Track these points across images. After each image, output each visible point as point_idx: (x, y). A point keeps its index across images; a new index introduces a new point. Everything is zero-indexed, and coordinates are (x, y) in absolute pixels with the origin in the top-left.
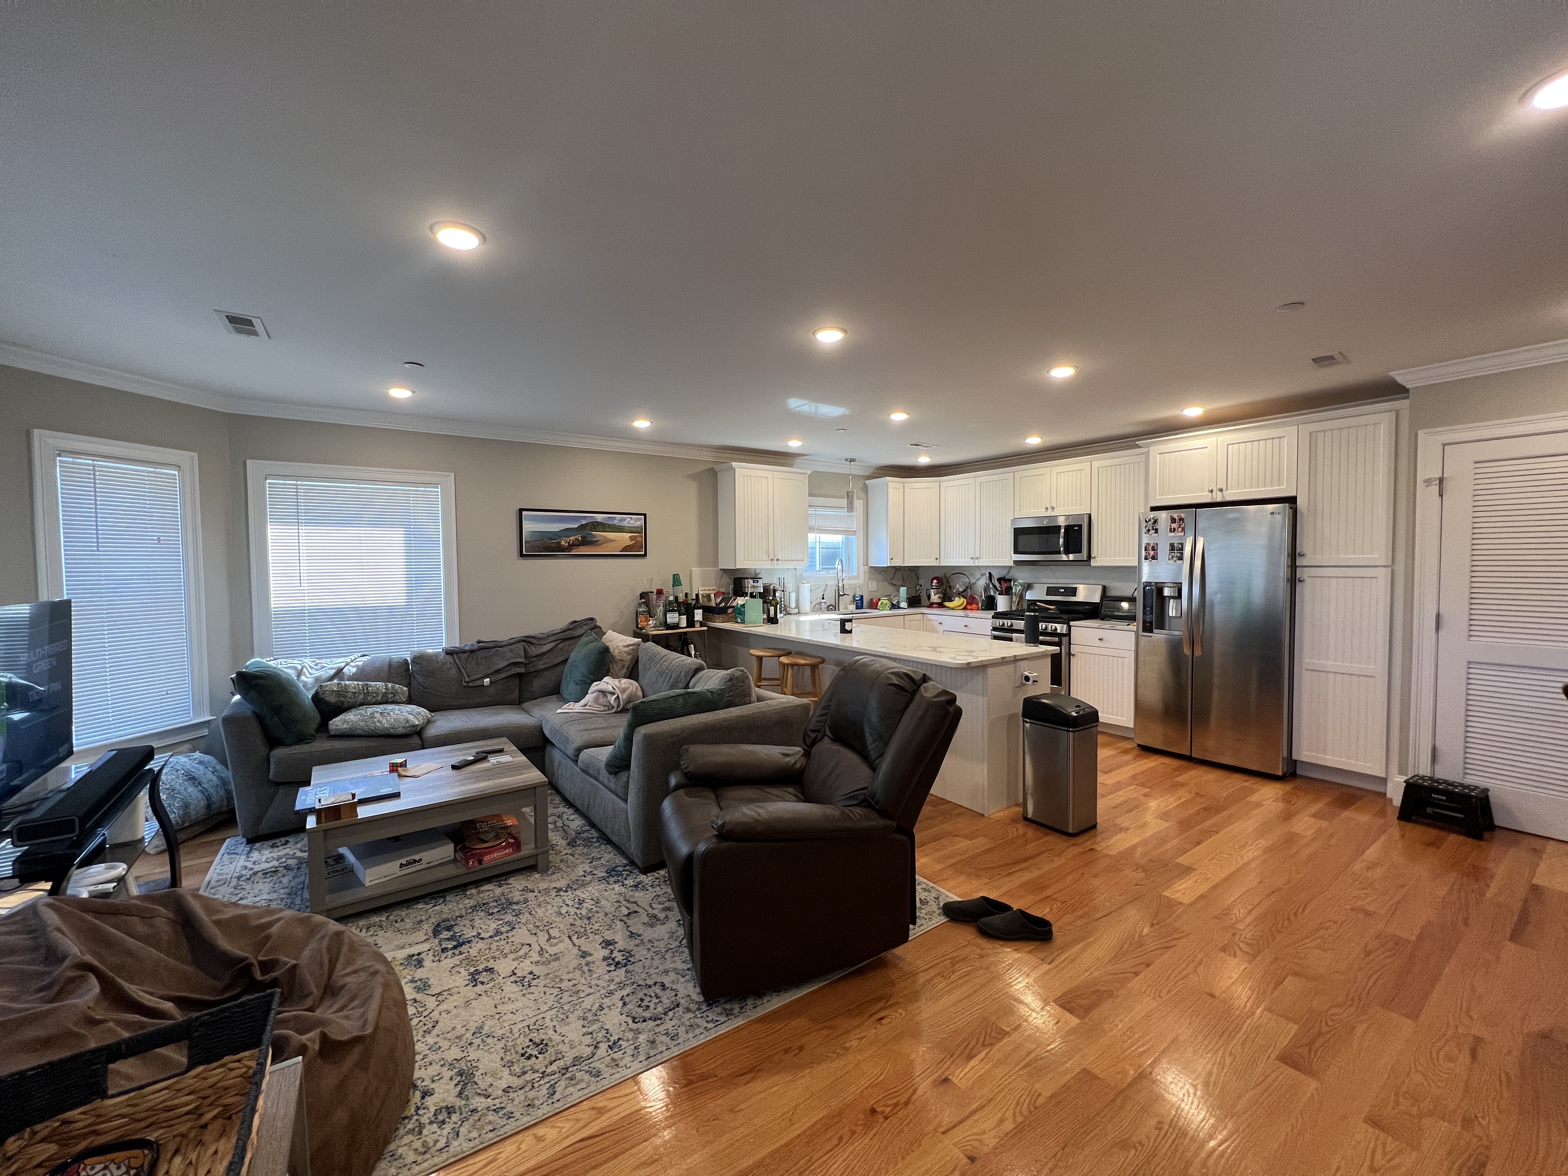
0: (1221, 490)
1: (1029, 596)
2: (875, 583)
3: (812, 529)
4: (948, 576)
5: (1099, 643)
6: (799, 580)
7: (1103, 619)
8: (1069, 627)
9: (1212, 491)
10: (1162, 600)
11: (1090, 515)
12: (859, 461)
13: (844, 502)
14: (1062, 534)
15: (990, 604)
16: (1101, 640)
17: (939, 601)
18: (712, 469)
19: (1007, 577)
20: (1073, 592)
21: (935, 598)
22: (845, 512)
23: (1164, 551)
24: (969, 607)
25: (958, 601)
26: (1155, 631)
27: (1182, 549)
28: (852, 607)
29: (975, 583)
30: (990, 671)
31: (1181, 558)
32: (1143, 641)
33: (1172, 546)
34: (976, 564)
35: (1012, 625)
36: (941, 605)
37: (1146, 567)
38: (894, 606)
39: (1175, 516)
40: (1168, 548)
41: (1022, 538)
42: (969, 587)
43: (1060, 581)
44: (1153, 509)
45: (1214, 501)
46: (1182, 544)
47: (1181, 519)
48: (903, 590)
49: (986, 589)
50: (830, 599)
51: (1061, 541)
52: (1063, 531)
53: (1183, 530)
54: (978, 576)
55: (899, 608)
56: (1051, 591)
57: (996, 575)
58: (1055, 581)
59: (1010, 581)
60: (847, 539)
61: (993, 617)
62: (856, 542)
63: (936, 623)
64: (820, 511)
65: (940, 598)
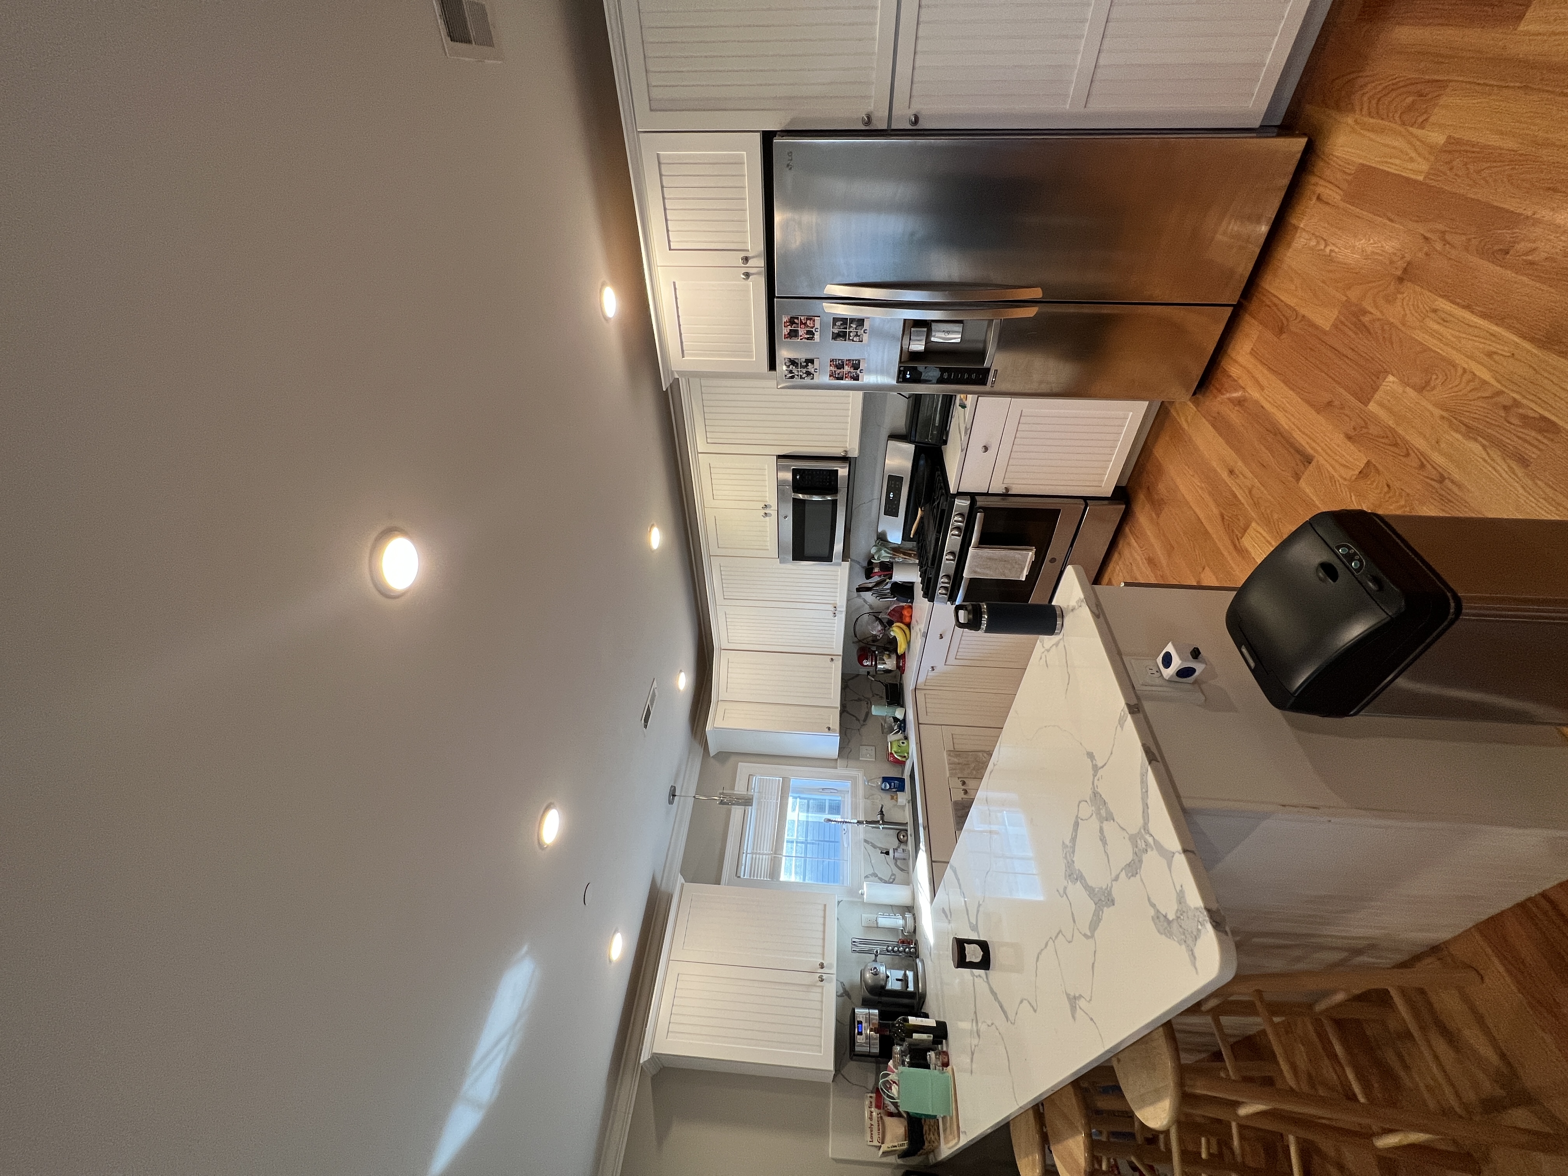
0: (746, 259)
1: (895, 537)
2: (864, 750)
3: (774, 872)
4: (856, 640)
5: (992, 451)
6: (857, 900)
7: (945, 442)
8: (960, 494)
9: (747, 275)
10: (932, 353)
11: (779, 457)
12: (677, 775)
14: (806, 497)
15: (904, 591)
16: (986, 449)
17: (894, 657)
18: (652, 1079)
19: (865, 564)
20: (894, 482)
21: (889, 664)
22: (752, 811)
23: (845, 350)
24: (907, 620)
25: (896, 632)
26: (986, 364)
27: (844, 321)
28: (903, 798)
29: (871, 607)
31: (860, 322)
32: (1000, 386)
33: (836, 336)
34: (844, 609)
35: (947, 576)
36: (901, 658)
37: (868, 379)
38: (902, 725)
39: (786, 331)
40: (840, 343)
41: (808, 551)
42: (876, 615)
43: (876, 495)
44: (772, 366)
45: (763, 270)
46: (835, 320)
47: (792, 321)
48: (876, 711)
49: (882, 596)
50: (886, 838)
51: (816, 498)
52: (801, 496)
53: (809, 318)
54: (860, 601)
55: (904, 720)
56: (891, 510)
57: (862, 581)
58: (876, 503)
59: (870, 563)
60: (795, 791)
61: (931, 599)
62: (800, 777)
63: (931, 674)
64: (748, 846)
65: (889, 657)
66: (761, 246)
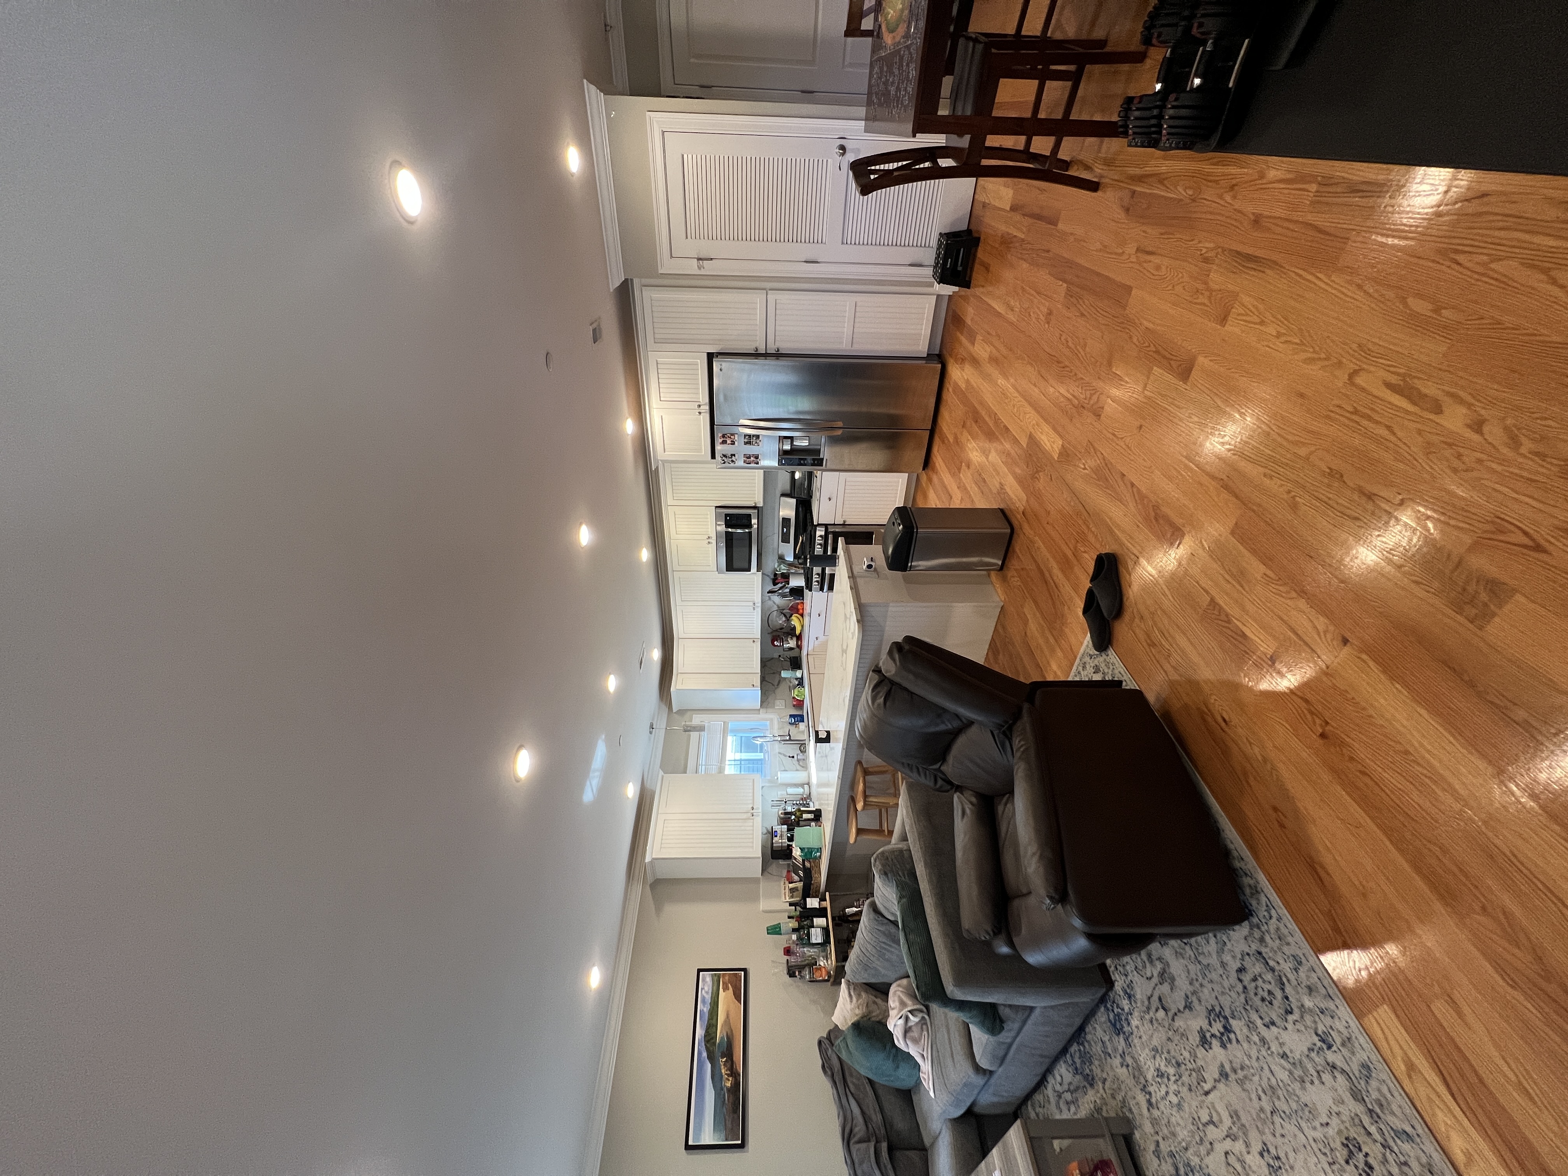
0: (699, 406)
1: (790, 558)
2: (778, 702)
3: (721, 770)
4: (770, 631)
5: (833, 501)
6: (774, 784)
7: (811, 497)
8: (819, 525)
9: (700, 413)
10: (794, 451)
11: (716, 507)
12: (653, 719)
13: (694, 735)
14: (733, 530)
15: (797, 592)
16: (830, 499)
17: (795, 639)
18: (651, 885)
19: (772, 577)
20: (786, 521)
21: (792, 643)
22: (704, 734)
23: (752, 450)
24: (801, 611)
25: (795, 621)
26: (821, 456)
27: (750, 436)
28: (802, 726)
29: (778, 607)
30: (863, 600)
31: (758, 437)
32: (829, 467)
33: (746, 443)
34: (760, 605)
35: (818, 574)
36: (799, 638)
37: (765, 462)
38: (801, 682)
39: (720, 441)
40: (748, 446)
41: (735, 566)
42: (781, 611)
43: (776, 531)
44: (713, 456)
45: (708, 411)
46: (745, 436)
47: (723, 436)
48: (784, 674)
49: (784, 596)
50: (794, 750)
51: (739, 531)
52: (730, 530)
53: (733, 435)
54: (770, 603)
55: (802, 678)
56: (785, 539)
57: (771, 587)
58: (776, 536)
59: (775, 575)
60: (733, 731)
61: (811, 590)
62: (734, 721)
63: (817, 642)
64: (702, 760)
65: (792, 639)
66: (707, 400)
